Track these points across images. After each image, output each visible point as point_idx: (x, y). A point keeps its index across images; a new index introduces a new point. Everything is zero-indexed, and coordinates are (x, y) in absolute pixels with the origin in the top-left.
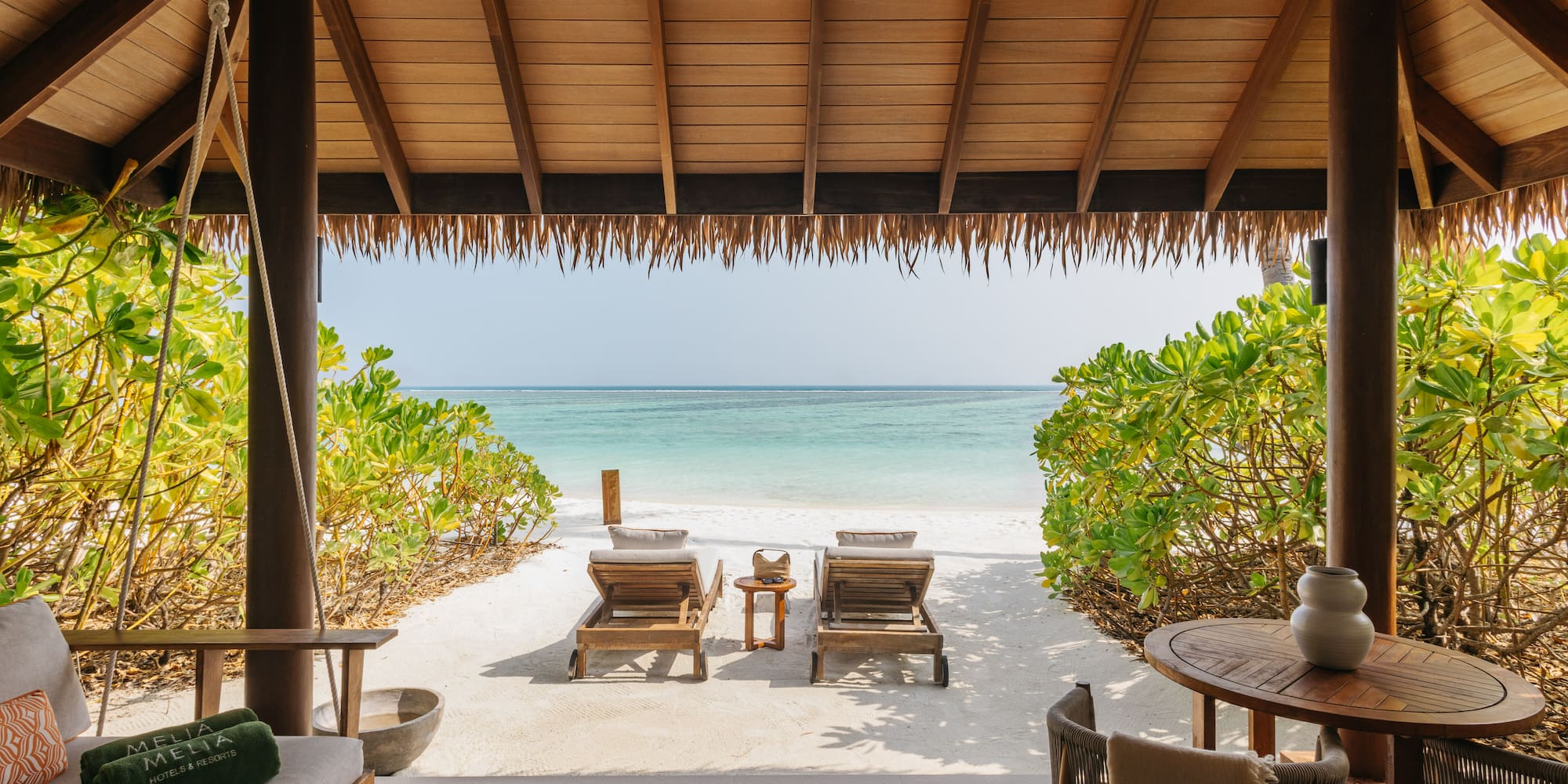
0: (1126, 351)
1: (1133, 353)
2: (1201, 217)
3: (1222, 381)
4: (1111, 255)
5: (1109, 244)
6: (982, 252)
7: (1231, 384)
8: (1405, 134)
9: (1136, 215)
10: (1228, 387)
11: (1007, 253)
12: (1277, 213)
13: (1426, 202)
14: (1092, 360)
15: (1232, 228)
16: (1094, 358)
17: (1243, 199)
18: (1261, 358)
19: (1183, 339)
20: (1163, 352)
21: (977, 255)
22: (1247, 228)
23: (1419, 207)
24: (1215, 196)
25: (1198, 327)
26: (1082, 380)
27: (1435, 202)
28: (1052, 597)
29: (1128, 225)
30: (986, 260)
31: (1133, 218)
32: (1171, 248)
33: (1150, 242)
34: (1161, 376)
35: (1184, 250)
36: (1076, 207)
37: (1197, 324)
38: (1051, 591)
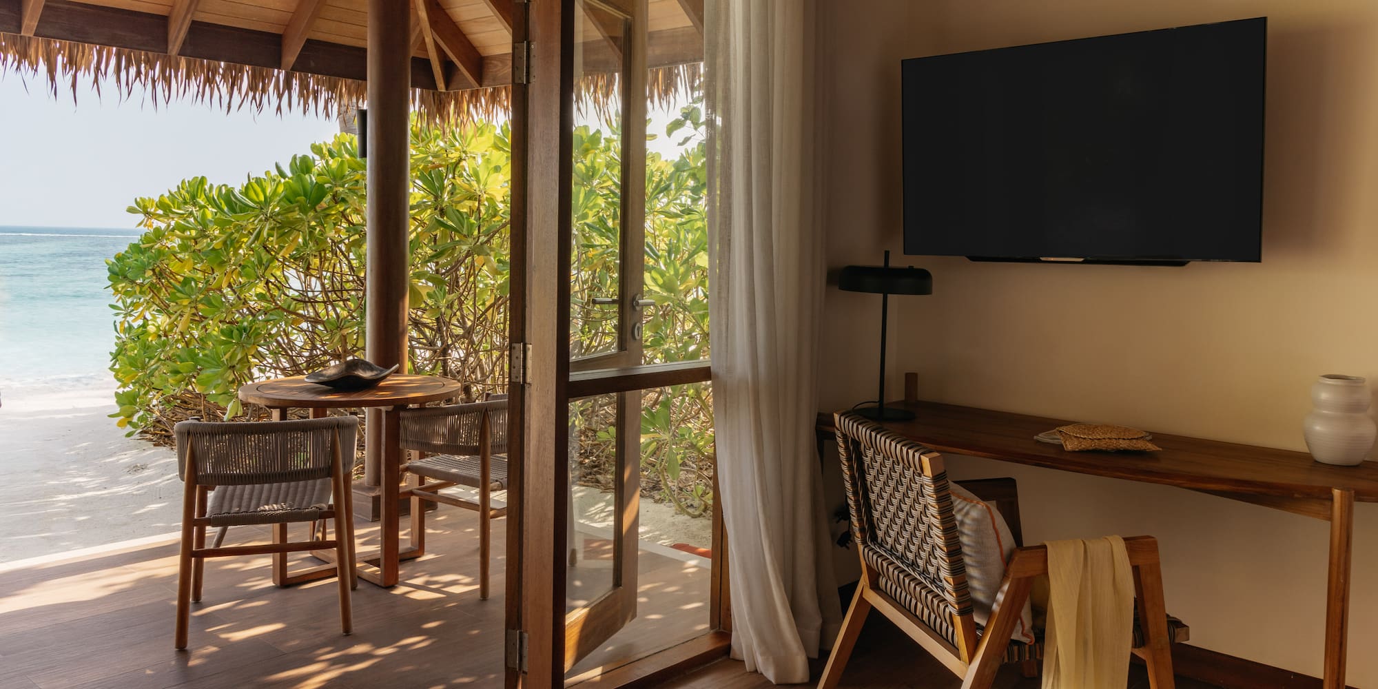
0: (209, 185)
1: (215, 187)
2: (279, 73)
3: (297, 215)
4: (200, 96)
5: (199, 87)
6: (69, 77)
7: (305, 217)
8: (425, 36)
9: (222, 64)
10: (302, 219)
11: (96, 80)
12: (339, 80)
13: (441, 86)
14: (173, 192)
15: (304, 86)
16: (174, 190)
17: (312, 64)
18: (329, 197)
19: (263, 176)
20: (247, 188)
21: (63, 80)
22: (316, 88)
23: (437, 89)
24: (290, 58)
25: (278, 167)
26: (160, 212)
27: (447, 88)
28: (129, 435)
29: (215, 72)
30: (74, 85)
31: (220, 66)
32: (254, 98)
33: (236, 87)
34: (245, 208)
35: (265, 99)
36: (167, 48)
37: (276, 164)
38: (129, 429)
